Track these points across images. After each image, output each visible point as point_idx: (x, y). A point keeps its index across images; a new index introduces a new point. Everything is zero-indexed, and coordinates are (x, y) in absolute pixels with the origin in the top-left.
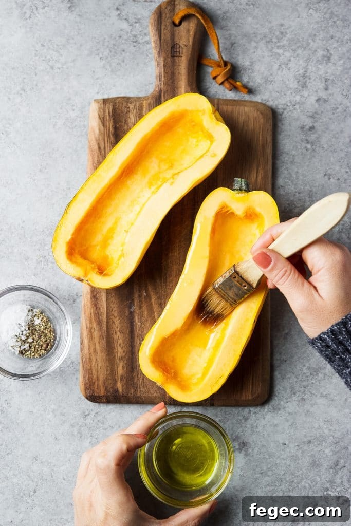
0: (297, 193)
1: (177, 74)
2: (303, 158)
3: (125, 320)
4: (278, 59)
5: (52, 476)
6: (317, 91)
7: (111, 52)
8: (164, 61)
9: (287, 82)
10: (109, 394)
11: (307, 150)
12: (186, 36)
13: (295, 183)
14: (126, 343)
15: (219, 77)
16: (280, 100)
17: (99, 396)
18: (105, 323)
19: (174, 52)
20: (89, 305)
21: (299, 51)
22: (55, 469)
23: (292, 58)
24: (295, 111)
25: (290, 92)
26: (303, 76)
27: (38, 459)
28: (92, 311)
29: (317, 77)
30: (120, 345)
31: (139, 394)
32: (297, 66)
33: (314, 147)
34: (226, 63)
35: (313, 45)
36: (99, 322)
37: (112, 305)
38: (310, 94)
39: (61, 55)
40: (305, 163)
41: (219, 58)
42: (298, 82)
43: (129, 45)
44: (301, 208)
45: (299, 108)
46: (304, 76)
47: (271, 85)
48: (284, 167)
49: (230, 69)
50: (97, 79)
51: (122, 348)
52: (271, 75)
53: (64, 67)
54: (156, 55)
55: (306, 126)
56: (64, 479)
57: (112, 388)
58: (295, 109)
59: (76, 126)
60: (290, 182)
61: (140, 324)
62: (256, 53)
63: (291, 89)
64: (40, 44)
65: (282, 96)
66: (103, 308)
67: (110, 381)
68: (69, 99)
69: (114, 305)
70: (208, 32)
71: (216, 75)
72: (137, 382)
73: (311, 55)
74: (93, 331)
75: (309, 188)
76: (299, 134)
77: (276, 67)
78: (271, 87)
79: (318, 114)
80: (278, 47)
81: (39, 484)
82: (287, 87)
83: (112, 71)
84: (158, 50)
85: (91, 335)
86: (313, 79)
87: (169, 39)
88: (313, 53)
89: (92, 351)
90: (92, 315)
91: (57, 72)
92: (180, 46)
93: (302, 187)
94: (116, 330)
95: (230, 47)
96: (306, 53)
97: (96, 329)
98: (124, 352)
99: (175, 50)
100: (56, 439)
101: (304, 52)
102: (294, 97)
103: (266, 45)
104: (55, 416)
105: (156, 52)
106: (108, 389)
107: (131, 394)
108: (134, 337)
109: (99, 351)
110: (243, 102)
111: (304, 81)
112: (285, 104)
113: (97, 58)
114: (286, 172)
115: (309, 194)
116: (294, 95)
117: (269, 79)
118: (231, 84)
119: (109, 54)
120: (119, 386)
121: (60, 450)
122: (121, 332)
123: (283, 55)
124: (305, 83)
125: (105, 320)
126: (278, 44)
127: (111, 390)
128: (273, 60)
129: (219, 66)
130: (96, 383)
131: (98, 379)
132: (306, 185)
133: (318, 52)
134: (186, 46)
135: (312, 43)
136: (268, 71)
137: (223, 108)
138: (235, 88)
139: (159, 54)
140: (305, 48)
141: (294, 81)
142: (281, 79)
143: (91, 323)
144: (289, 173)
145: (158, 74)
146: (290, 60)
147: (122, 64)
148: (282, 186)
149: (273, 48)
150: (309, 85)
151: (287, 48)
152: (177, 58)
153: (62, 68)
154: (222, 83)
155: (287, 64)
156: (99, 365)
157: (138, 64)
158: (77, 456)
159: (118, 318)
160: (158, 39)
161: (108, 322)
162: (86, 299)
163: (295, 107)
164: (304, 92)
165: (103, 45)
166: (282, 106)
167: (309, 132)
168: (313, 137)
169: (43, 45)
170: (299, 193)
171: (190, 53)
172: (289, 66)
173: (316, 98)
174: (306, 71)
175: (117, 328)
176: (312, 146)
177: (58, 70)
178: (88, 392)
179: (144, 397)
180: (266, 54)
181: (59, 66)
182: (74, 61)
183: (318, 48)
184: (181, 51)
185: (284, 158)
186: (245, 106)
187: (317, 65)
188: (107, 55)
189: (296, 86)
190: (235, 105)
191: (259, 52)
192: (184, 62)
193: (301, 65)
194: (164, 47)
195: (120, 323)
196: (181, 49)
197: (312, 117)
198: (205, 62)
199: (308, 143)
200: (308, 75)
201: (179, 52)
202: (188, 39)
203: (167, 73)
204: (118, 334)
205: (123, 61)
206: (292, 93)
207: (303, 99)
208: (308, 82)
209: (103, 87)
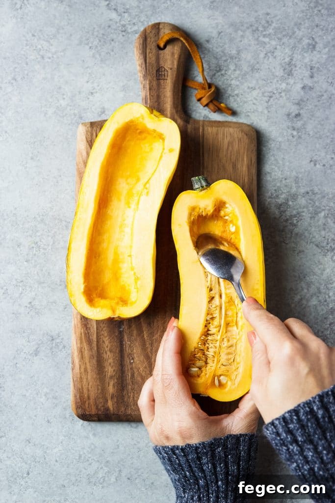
0: (284, 179)
1: (162, 97)
2: (290, 145)
3: (114, 340)
4: (264, 47)
5: (45, 458)
6: (302, 79)
7: (100, 41)
8: (150, 84)
9: (273, 70)
10: (100, 413)
11: (293, 136)
12: (170, 59)
13: (281, 169)
14: (116, 362)
15: (204, 99)
16: (266, 88)
17: (90, 415)
18: (95, 343)
19: (160, 75)
20: (79, 325)
21: (285, 40)
22: (48, 452)
23: (278, 47)
24: (281, 99)
25: (276, 80)
26: (288, 64)
27: (31, 441)
28: (82, 331)
29: (302, 65)
30: (110, 364)
31: (129, 412)
32: (283, 54)
33: (300, 134)
34: (210, 86)
35: (299, 34)
36: (89, 342)
37: (101, 325)
38: (296, 82)
39: (52, 45)
40: (291, 150)
41: (203, 80)
42: (284, 70)
43: (117, 34)
44: (287, 194)
45: (286, 95)
46: (290, 64)
47: (258, 73)
48: (271, 154)
49: (214, 91)
50: (87, 68)
51: (112, 367)
52: (258, 63)
53: (54, 56)
54: (142, 79)
55: (292, 113)
56: (56, 461)
57: (103, 406)
58: (281, 97)
59: (66, 114)
60: (276, 168)
61: (130, 343)
62: (242, 42)
63: (277, 76)
64: (30, 35)
65: (268, 83)
66: (93, 327)
67: (101, 400)
68: (60, 88)
69: (104, 325)
70: (193, 56)
71: (201, 97)
72: (128, 400)
73: (297, 43)
74: (83, 351)
75: (296, 175)
76: (285, 121)
77: (262, 55)
78: (257, 75)
79: (303, 101)
80: (264, 36)
81: (32, 466)
82: (273, 75)
83: (102, 60)
84: (144, 73)
85: (82, 354)
86: (299, 66)
87: (154, 62)
88: (298, 42)
89: (82, 370)
90: (83, 335)
91: (48, 62)
92: (165, 69)
93: (288, 173)
94: (106, 349)
95: (217, 36)
96: (292, 41)
97: (86, 348)
98: (114, 371)
99: (160, 73)
100: (48, 421)
101: (290, 41)
102: (280, 84)
103: (253, 33)
104: (48, 399)
105: (142, 75)
106: (99, 407)
107: (122, 412)
108: (124, 357)
109: (89, 371)
110: (227, 124)
111: (290, 68)
112: (271, 92)
113: (87, 47)
114: (272, 158)
115: (295, 180)
116: (280, 82)
117: (256, 67)
118: (216, 106)
119: (98, 44)
120: (110, 404)
121: (52, 432)
122: (111, 351)
123: (269, 43)
124: (291, 71)
125: (96, 340)
126: (264, 33)
127: (102, 408)
128: (260, 49)
129: (204, 88)
130: (87, 403)
131: (89, 398)
132: (292, 171)
133: (304, 41)
134: (171, 69)
135: (297, 32)
136: (255, 59)
137: (208, 129)
138: (219, 110)
139: (145, 77)
140: (290, 37)
141: (280, 68)
142: (267, 67)
143: (81, 343)
144: (276, 160)
145: (144, 97)
146: (276, 49)
147: (112, 53)
148: (269, 173)
149: (259, 36)
150: (295, 73)
151: (273, 37)
152: (162, 82)
153: (53, 57)
154: (207, 105)
155: (273, 52)
156: (90, 384)
157: (127, 53)
158: (69, 438)
159: (107, 338)
160: (144, 63)
161: (98, 342)
162: (76, 319)
163: (282, 94)
164: (290, 80)
165: (93, 34)
166: (269, 94)
167: (295, 119)
168: (299, 124)
169: (33, 35)
170: (286, 179)
171: (175, 75)
172: (275, 55)
173: (302, 86)
174: (291, 59)
175: (107, 347)
176: (298, 133)
177: (49, 60)
178: (80, 411)
179: (135, 415)
180: (253, 43)
181: (50, 55)
182: (64, 50)
183: (304, 37)
184: (166, 75)
185: (271, 144)
186: (230, 127)
187: (302, 53)
188: (97, 44)
189: (282, 74)
190: (220, 127)
191: (246, 41)
192: (169, 85)
193: (287, 53)
194: (149, 71)
195: (110, 342)
196: (166, 72)
197: (298, 104)
198: (190, 84)
199: (294, 129)
200: (294, 62)
201: (164, 75)
202: (173, 62)
203: (152, 96)
204: (108, 353)
205: (113, 51)
206: (278, 81)
207: (289, 87)
208: (293, 70)
209: (93, 76)
